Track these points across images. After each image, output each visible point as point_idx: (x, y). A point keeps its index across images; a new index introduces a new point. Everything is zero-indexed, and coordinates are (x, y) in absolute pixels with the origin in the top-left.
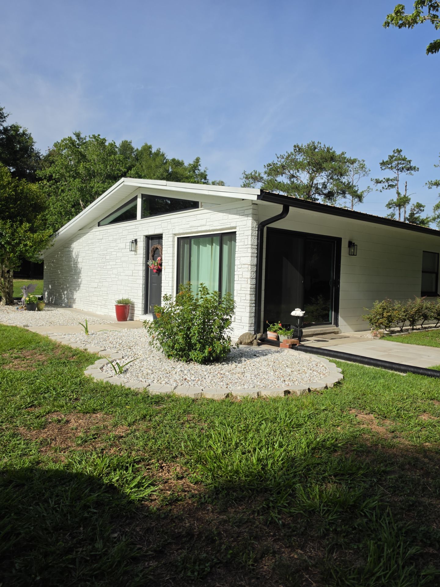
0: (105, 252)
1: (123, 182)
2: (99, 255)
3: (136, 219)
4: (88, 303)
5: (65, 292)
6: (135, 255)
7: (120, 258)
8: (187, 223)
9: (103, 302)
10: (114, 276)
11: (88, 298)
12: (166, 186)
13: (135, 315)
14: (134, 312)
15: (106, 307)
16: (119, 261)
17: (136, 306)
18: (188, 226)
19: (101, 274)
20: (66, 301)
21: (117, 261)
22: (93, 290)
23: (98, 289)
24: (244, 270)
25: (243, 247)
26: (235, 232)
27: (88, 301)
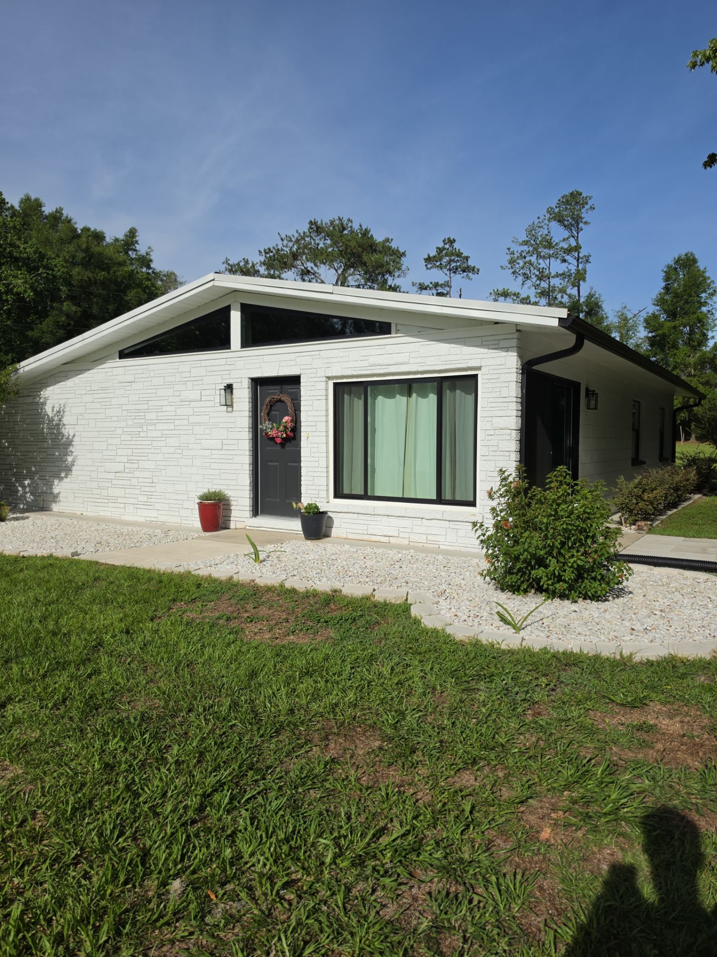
0: (146, 407)
1: (213, 280)
2: (124, 412)
3: (230, 349)
4: (98, 500)
5: (26, 482)
6: (227, 412)
7: (187, 417)
8: (363, 358)
9: (144, 498)
10: (172, 450)
11: (95, 491)
12: (332, 293)
13: (232, 519)
14: (231, 513)
15: (151, 507)
16: (186, 422)
17: (233, 503)
18: (366, 364)
19: (132, 447)
20: (29, 497)
21: (177, 422)
22: (112, 476)
23: (125, 475)
24: (502, 438)
25: (497, 400)
26: (476, 376)
27: (99, 496)
